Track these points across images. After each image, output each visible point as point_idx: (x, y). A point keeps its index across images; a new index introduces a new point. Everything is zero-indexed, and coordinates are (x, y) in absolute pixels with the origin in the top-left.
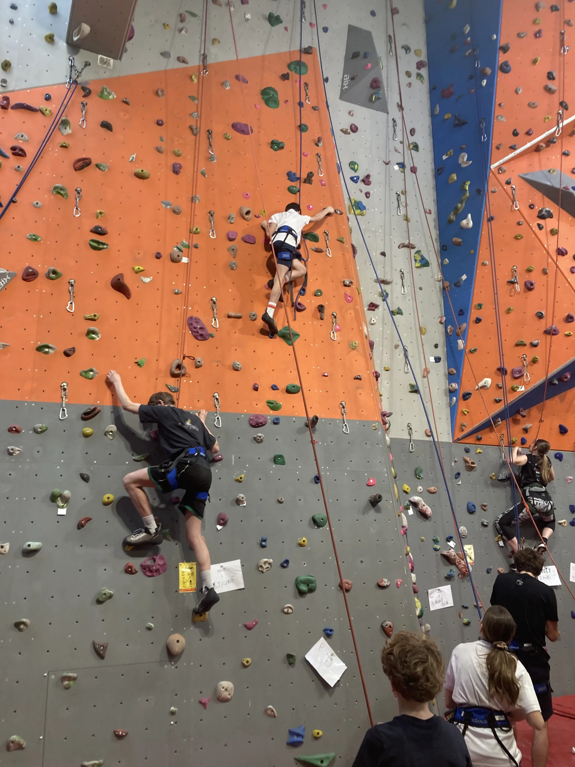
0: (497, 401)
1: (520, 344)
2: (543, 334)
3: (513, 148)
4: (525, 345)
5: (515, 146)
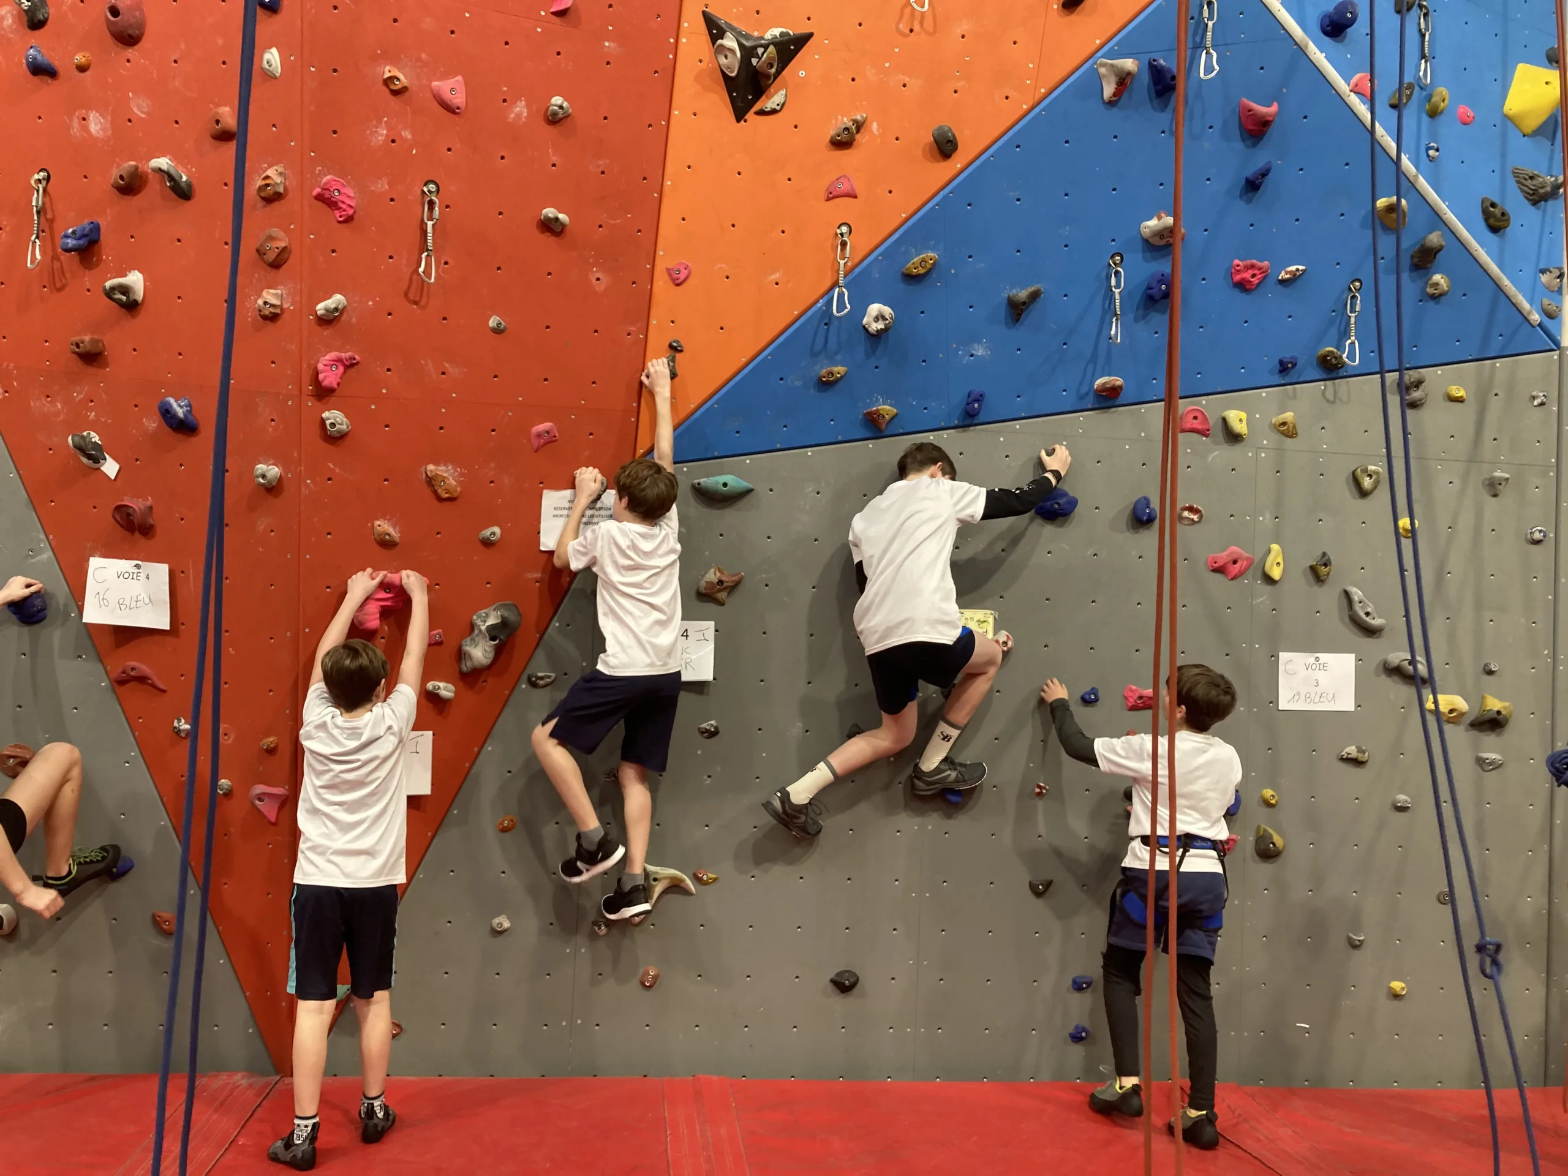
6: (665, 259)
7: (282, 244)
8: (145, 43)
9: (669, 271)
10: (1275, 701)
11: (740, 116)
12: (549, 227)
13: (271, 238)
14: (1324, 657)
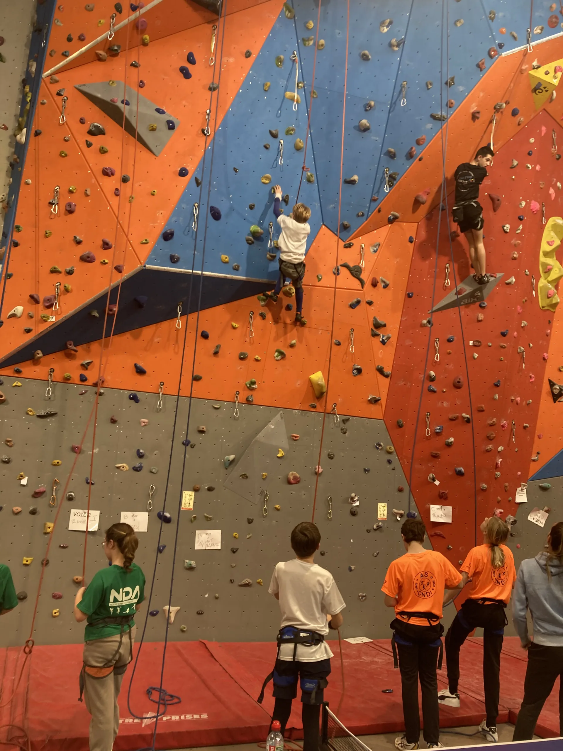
0: (28, 331)
1: (54, 271)
2: (80, 261)
3: (65, 55)
4: (60, 272)
5: (66, 52)
6: (537, 433)
7: (494, 435)
8: (462, 388)
9: (538, 436)
11: (555, 402)
12: (525, 428)
13: (492, 434)
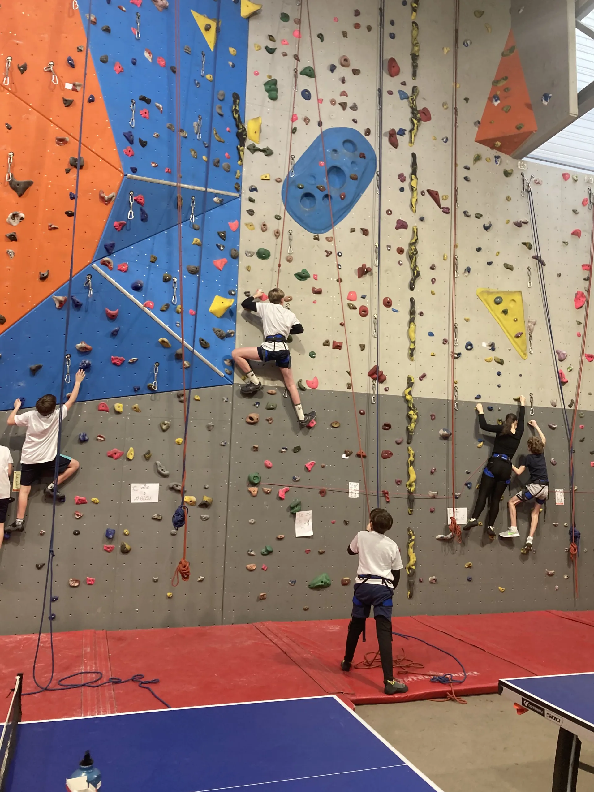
10: (129, 500)
14: (148, 485)
